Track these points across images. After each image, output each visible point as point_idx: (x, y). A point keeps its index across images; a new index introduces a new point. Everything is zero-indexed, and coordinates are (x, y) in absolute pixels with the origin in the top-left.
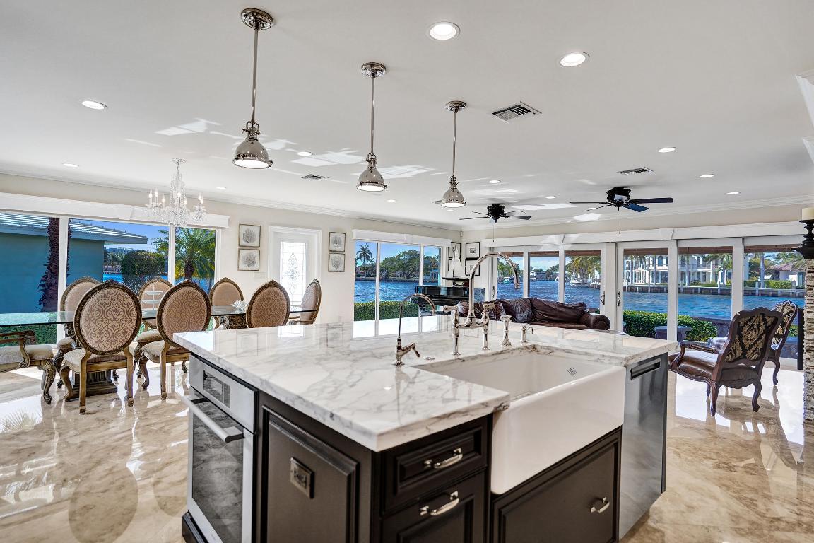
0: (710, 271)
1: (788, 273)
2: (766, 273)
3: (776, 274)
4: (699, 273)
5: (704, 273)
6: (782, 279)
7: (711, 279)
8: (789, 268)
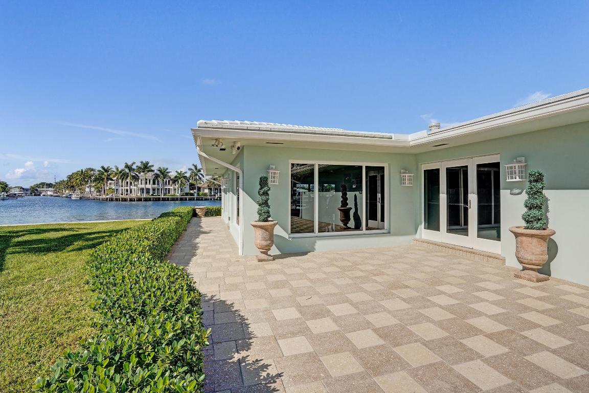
0: (172, 188)
4: (166, 189)
5: (169, 189)
7: (172, 192)
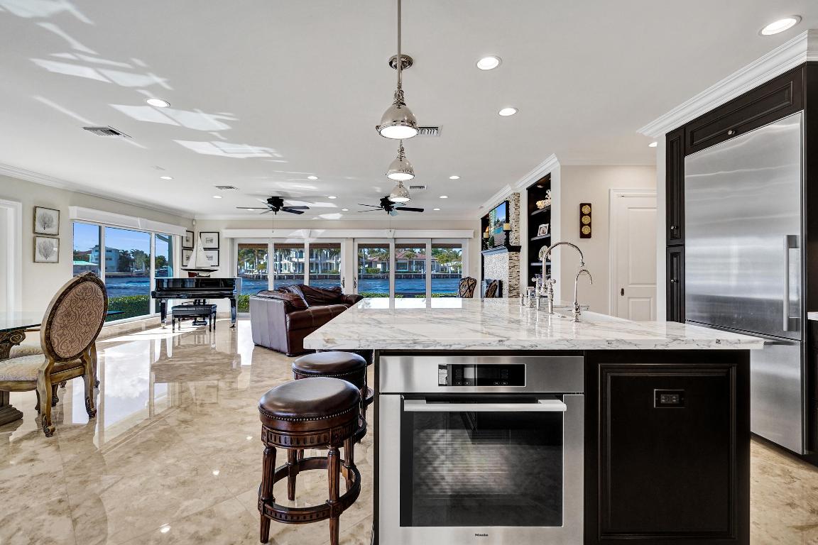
0: (334, 261)
1: (376, 263)
2: (366, 264)
3: (370, 264)
5: (330, 264)
6: (373, 267)
7: (334, 268)
8: (377, 260)
